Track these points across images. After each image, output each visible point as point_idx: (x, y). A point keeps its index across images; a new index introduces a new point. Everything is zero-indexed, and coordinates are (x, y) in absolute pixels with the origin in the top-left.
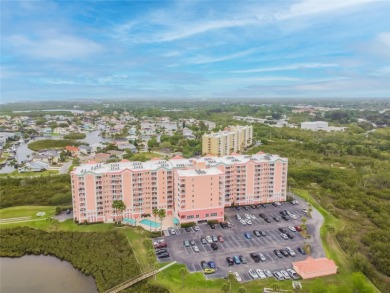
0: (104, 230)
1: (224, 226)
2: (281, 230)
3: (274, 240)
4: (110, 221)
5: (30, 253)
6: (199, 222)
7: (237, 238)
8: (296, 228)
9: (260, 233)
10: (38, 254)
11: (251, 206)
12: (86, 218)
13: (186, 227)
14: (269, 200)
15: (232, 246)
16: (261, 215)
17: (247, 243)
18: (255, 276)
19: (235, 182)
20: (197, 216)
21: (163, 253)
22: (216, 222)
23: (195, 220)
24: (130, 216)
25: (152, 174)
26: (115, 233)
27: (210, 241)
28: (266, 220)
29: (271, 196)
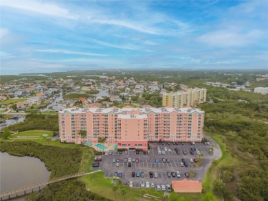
0: (73, 148)
1: (145, 153)
2: (183, 160)
3: (174, 166)
4: (79, 143)
5: (28, 155)
6: (130, 149)
7: (149, 161)
8: (194, 160)
9: (167, 160)
10: (32, 156)
11: (173, 143)
12: (65, 139)
13: (120, 151)
14: (187, 140)
15: (142, 166)
16: (176, 149)
17: (153, 166)
18: (143, 185)
19: (163, 125)
20: (129, 145)
21: (96, 164)
22: (141, 150)
23: (128, 147)
24: (91, 141)
25: (106, 116)
26: (77, 150)
27: (130, 161)
28: (177, 152)
29: (189, 137)
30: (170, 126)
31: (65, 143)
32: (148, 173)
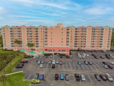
1: (67, 57)
2: (104, 63)
4: (16, 50)
6: (55, 54)
7: (72, 64)
9: (89, 63)
11: (88, 51)
12: (6, 48)
14: (99, 49)
16: (92, 55)
17: (77, 67)
20: (54, 51)
21: (21, 65)
22: (64, 55)
23: (53, 53)
25: (36, 29)
27: (54, 63)
28: (95, 57)
29: (100, 47)
30: (86, 38)
31: (6, 50)
32: (73, 75)
